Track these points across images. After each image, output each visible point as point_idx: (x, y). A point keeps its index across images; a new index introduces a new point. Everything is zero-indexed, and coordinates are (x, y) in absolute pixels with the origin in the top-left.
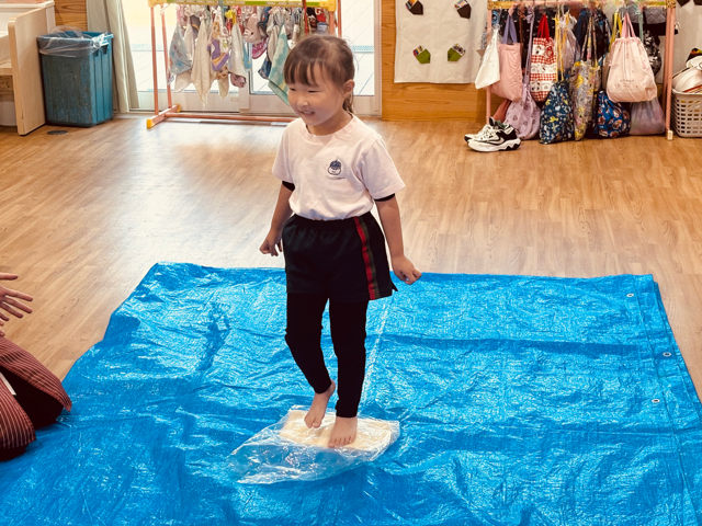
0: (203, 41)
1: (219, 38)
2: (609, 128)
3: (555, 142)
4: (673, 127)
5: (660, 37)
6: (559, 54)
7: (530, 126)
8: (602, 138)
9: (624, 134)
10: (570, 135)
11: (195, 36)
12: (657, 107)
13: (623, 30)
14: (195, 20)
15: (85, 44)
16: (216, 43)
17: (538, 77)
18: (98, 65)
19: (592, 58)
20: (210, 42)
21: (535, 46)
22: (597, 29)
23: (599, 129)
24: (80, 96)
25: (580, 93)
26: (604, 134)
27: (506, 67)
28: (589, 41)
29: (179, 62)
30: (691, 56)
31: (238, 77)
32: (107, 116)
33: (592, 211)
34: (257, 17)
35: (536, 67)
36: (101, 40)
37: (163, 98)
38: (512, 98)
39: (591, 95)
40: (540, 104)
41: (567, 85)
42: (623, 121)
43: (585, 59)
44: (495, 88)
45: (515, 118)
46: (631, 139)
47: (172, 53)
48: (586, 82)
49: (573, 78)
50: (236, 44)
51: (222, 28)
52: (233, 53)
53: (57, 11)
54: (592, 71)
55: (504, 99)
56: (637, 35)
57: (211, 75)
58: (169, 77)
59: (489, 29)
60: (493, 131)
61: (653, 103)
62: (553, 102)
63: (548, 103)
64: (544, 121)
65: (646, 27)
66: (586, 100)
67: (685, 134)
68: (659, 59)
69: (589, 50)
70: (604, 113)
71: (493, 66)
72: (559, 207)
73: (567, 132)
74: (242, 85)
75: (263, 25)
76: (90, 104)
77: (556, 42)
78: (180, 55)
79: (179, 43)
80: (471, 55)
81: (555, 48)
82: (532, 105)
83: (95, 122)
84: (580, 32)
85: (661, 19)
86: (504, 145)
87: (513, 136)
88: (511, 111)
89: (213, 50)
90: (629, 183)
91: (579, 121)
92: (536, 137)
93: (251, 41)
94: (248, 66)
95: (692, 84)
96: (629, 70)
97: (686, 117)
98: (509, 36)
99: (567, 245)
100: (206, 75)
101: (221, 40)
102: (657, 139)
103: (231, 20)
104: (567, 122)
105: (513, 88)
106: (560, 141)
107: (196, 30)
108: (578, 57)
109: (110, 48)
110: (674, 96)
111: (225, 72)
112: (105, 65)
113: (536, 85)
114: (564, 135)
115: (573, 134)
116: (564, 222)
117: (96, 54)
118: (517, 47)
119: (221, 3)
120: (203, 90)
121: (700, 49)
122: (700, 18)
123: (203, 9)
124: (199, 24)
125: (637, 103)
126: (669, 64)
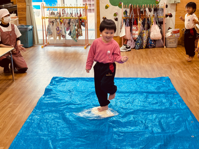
0: (55, 27)
1: (59, 26)
2: (151, 46)
3: (139, 49)
4: (165, 45)
5: (162, 25)
6: (139, 29)
7: (133, 46)
8: (149, 48)
9: (154, 47)
11: (53, 26)
12: (162, 41)
13: (154, 23)
15: (27, 28)
17: (134, 34)
18: (30, 33)
19: (147, 30)
20: (57, 27)
21: (133, 27)
22: (148, 23)
23: (149, 46)
24: (26, 40)
25: (144, 38)
27: (127, 32)
28: (146, 26)
29: (49, 32)
30: (169, 29)
31: (63, 35)
32: (32, 45)
33: (151, 64)
34: (67, 21)
35: (134, 32)
36: (30, 27)
37: (45, 41)
38: (129, 39)
39: (147, 38)
40: (135, 41)
41: (141, 36)
42: (154, 44)
43: (145, 30)
44: (124, 37)
45: (129, 44)
46: (156, 48)
47: (47, 30)
48: (145, 35)
49: (142, 34)
50: (63, 28)
51: (60, 24)
52: (62, 30)
53: (19, 21)
54: (147, 33)
55: (126, 39)
56: (157, 24)
57: (57, 35)
58: (46, 36)
59: (123, 23)
60: (125, 47)
62: (138, 40)
64: (136, 44)
65: (159, 22)
66: (145, 39)
67: (168, 47)
68: (162, 30)
69: (146, 28)
70: (150, 42)
71: (124, 32)
72: (143, 63)
73: (141, 47)
74: (64, 37)
75: (69, 23)
76: (28, 42)
77: (138, 26)
78: (49, 30)
79: (49, 28)
80: (118, 30)
82: (133, 41)
83: (29, 47)
84: (143, 24)
85: (162, 20)
86: (127, 50)
87: (129, 48)
88: (128, 42)
89: (57, 29)
90: (158, 58)
91: (144, 44)
92: (134, 48)
93: (66, 27)
94: (65, 33)
95: (170, 35)
96: (155, 32)
97: (169, 43)
98: (127, 25)
99: (147, 71)
100: (56, 35)
101: (59, 27)
102: (162, 48)
103: (62, 22)
104: (141, 44)
105: (129, 37)
106: (140, 49)
107: (53, 25)
108: (143, 29)
109: (32, 29)
110: (165, 38)
111: (60, 34)
112: (31, 33)
113: (134, 36)
115: (143, 47)
116: (145, 66)
117: (29, 30)
118: (129, 27)
119: (59, 18)
120: (55, 38)
121: (171, 27)
122: (171, 20)
123: (55, 20)
124: (54, 23)
125: (157, 40)
126: (164, 31)
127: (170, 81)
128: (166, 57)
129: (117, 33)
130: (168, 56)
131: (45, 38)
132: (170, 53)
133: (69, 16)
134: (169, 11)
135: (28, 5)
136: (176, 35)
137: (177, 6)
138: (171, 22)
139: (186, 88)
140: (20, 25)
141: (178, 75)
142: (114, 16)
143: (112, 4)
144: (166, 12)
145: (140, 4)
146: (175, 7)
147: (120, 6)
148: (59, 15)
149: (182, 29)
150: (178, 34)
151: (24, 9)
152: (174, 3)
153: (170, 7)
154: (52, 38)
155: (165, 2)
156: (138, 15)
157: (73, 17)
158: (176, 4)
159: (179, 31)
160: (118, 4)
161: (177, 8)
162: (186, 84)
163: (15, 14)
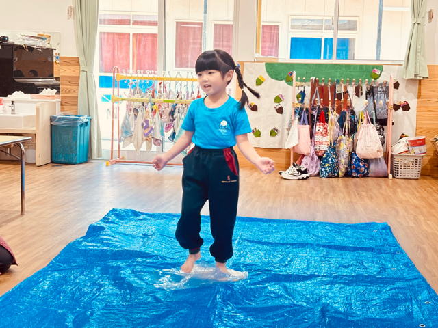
0: (140, 120)
1: (148, 119)
2: (358, 172)
3: (328, 177)
4: (392, 173)
5: (384, 127)
6: (330, 132)
7: (314, 169)
8: (353, 177)
9: (365, 176)
10: (336, 174)
11: (135, 119)
12: (383, 161)
13: (365, 121)
14: (136, 110)
15: (76, 119)
16: (147, 121)
17: (319, 143)
18: (82, 132)
19: (348, 134)
20: (143, 121)
21: (317, 127)
22: (351, 120)
23: (352, 172)
24: (72, 147)
25: (342, 152)
26: (355, 174)
27: (302, 137)
28: (347, 126)
30: (401, 138)
31: (157, 140)
32: (85, 160)
33: (351, 202)
34: (169, 110)
35: (318, 138)
36: (84, 119)
37: (116, 154)
38: (305, 154)
39: (348, 153)
40: (320, 158)
41: (335, 149)
42: (365, 169)
43: (344, 135)
44: (296, 148)
45: (306, 164)
46: (369, 179)
47: (123, 127)
48: (345, 146)
49: (338, 145)
50: (157, 122)
51: (150, 113)
52: (155, 127)
53: (62, 105)
54: (348, 141)
55: (300, 155)
56: (372, 123)
57: (143, 139)
58: (120, 140)
59: (293, 118)
60: (295, 169)
61: (381, 159)
62: (327, 156)
63: (324, 156)
64: (322, 166)
65: (377, 120)
66: (345, 156)
67: (399, 177)
68: (384, 137)
69: (346, 130)
70: (354, 164)
71: (297, 136)
72: (332, 200)
73: (335, 172)
74: (159, 144)
75: (172, 113)
76: (76, 152)
77: (329, 126)
78: (127, 128)
79: (127, 122)
80: (283, 133)
81: (328, 128)
82: (316, 158)
83: (78, 162)
84: (341, 121)
85: (385, 117)
86: (301, 177)
87: (305, 172)
88: (304, 160)
89: (145, 125)
91: (341, 167)
92: (318, 175)
93: (165, 122)
94: (163, 135)
95: (402, 150)
96: (368, 140)
97: (399, 167)
98: (304, 122)
99: (338, 213)
100: (140, 138)
101: (149, 120)
102: (383, 179)
103: (155, 111)
104: (335, 167)
105: (305, 147)
106: (331, 177)
107: (136, 116)
108: (340, 134)
109: (89, 123)
110: (392, 155)
111: (150, 137)
112: (86, 132)
113: (318, 147)
114: (333, 174)
115: (338, 174)
116: (336, 205)
117: (81, 125)
118: (308, 127)
119: (150, 101)
120: (138, 146)
121: (406, 134)
122: (406, 117)
123: (141, 104)
124: (138, 112)
125: (372, 159)
126: (390, 140)
127: (389, 231)
128: (391, 194)
129: (281, 141)
130: (394, 192)
131: (116, 148)
132: (400, 187)
133: (173, 98)
134: (403, 97)
135: (84, 71)
136: (417, 150)
137: (422, 87)
138: (407, 122)
139: (426, 247)
140: (61, 113)
141: (411, 224)
142: (275, 102)
143: (271, 76)
144: (396, 97)
145: (336, 77)
146: (416, 88)
147: (289, 82)
148: (151, 93)
149: (432, 139)
150: (422, 147)
151: (75, 80)
152: (413, 77)
153: (406, 86)
154: (131, 147)
155: (392, 74)
156: (330, 99)
157: (181, 99)
158: (420, 81)
159: (424, 140)
160: (286, 76)
161: (422, 91)
162: (428, 238)
163: (55, 91)
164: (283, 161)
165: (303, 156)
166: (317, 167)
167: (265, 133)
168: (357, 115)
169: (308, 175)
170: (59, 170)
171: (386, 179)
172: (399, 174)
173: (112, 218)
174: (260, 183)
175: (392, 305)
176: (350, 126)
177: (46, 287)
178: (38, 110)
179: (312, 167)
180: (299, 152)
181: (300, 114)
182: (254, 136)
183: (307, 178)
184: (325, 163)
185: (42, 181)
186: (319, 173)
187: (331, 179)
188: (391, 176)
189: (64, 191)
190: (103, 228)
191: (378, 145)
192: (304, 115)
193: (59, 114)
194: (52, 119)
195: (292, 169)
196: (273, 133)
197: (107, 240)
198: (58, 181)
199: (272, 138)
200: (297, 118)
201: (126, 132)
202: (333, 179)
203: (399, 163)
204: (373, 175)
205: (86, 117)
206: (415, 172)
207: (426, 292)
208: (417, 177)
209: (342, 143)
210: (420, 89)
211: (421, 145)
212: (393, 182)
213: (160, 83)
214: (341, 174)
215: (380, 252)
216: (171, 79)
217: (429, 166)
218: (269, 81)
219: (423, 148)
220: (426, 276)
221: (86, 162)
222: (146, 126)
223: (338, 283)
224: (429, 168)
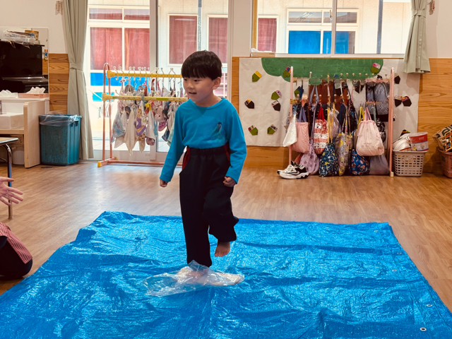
0: (132, 119)
1: (141, 117)
2: (358, 170)
3: (328, 176)
4: (393, 170)
5: (385, 123)
6: (330, 129)
7: (313, 167)
8: (354, 175)
9: (366, 174)
10: (336, 173)
11: (128, 118)
12: (384, 159)
13: (365, 117)
14: (128, 109)
15: (66, 119)
16: (139, 120)
17: (318, 140)
18: (72, 132)
19: (348, 131)
20: (136, 120)
21: (316, 124)
22: (351, 116)
23: (352, 170)
24: (61, 148)
25: (341, 149)
26: (355, 173)
27: (300, 134)
28: (346, 122)
30: (402, 134)
31: (150, 139)
32: (76, 161)
33: (351, 201)
34: (162, 107)
35: (317, 135)
36: (75, 118)
37: (107, 154)
38: (304, 151)
39: (348, 151)
40: (319, 156)
41: (334, 146)
42: (366, 166)
44: (294, 146)
45: (305, 163)
46: (370, 177)
47: (114, 126)
48: (345, 144)
49: (337, 142)
50: (150, 121)
51: (143, 112)
52: (148, 126)
53: (50, 104)
54: (348, 138)
55: (299, 153)
56: (373, 119)
57: (135, 138)
58: (112, 140)
59: (291, 115)
60: (293, 168)
61: (382, 156)
62: (327, 154)
63: (324, 154)
64: (322, 164)
65: (377, 116)
66: (345, 154)
67: (401, 174)
68: (385, 134)
69: (346, 127)
70: (355, 162)
71: (293, 135)
72: (332, 199)
73: (334, 171)
74: (153, 144)
75: (165, 112)
76: (66, 153)
77: (328, 123)
78: (119, 127)
79: (118, 121)
80: (280, 131)
81: (327, 125)
82: (315, 156)
83: (68, 163)
84: (341, 118)
85: (385, 112)
86: (300, 176)
87: (304, 170)
88: (303, 159)
90: (371, 192)
91: (341, 165)
92: (317, 174)
93: (159, 120)
94: (156, 134)
95: (404, 146)
96: (369, 137)
97: (401, 165)
98: (302, 119)
99: (337, 212)
100: (133, 138)
101: (142, 118)
102: (385, 177)
103: (148, 109)
104: (334, 165)
105: (304, 146)
106: (331, 176)
107: (128, 115)
108: (340, 131)
109: (79, 123)
110: (393, 153)
111: (143, 137)
112: (76, 132)
113: (317, 145)
114: (333, 173)
115: (338, 172)
116: (335, 204)
117: (72, 125)
118: (306, 124)
119: (142, 99)
120: (130, 146)
121: (407, 130)
122: (407, 113)
123: (133, 102)
124: (130, 111)
125: (373, 157)
126: (391, 136)
127: (389, 231)
128: (392, 192)
129: (280, 139)
130: (396, 190)
131: (108, 148)
132: (402, 185)
133: (166, 96)
134: (404, 92)
135: (73, 68)
136: (419, 146)
137: (424, 81)
138: (408, 118)
139: (428, 247)
140: (50, 113)
141: (413, 223)
142: (273, 98)
143: (268, 72)
144: (396, 92)
145: (335, 72)
146: (417, 83)
147: (287, 77)
148: (143, 91)
149: (434, 135)
150: (424, 144)
151: (64, 78)
152: (415, 71)
153: (407, 81)
154: (123, 147)
155: (393, 68)
156: (329, 95)
157: (175, 96)
158: (421, 75)
159: (426, 136)
160: (283, 71)
161: (424, 86)
162: (430, 238)
163: (43, 89)
164: (281, 159)
165: (302, 154)
166: (316, 165)
167: (262, 131)
168: (357, 111)
169: (307, 174)
170: (49, 172)
171: (388, 177)
172: (401, 172)
173: (104, 221)
174: (257, 183)
175: (392, 309)
176: (350, 123)
177: (34, 295)
178: (25, 109)
179: (311, 166)
180: (297, 150)
181: (298, 111)
182: (250, 134)
183: (306, 176)
184: (325, 161)
185: (31, 184)
186: (318, 172)
187: (330, 178)
188: (392, 173)
189: (53, 193)
190: (93, 233)
191: (378, 142)
192: (303, 112)
193: (48, 113)
194: (40, 119)
195: (291, 168)
196: (271, 130)
197: (98, 244)
198: (48, 184)
199: (270, 137)
200: (295, 115)
201: (118, 132)
202: (333, 178)
203: (400, 161)
204: (374, 173)
205: (76, 116)
206: (417, 170)
207: (427, 295)
208: (419, 175)
209: (341, 141)
210: (421, 84)
211: (422, 141)
212: (394, 180)
213: (153, 80)
214: (341, 172)
215: (380, 253)
216: (163, 76)
217: (432, 163)
218: (265, 77)
219: (426, 145)
220: (428, 277)
221: (77, 163)
222: (138, 125)
223: (337, 286)
224: (431, 165)
